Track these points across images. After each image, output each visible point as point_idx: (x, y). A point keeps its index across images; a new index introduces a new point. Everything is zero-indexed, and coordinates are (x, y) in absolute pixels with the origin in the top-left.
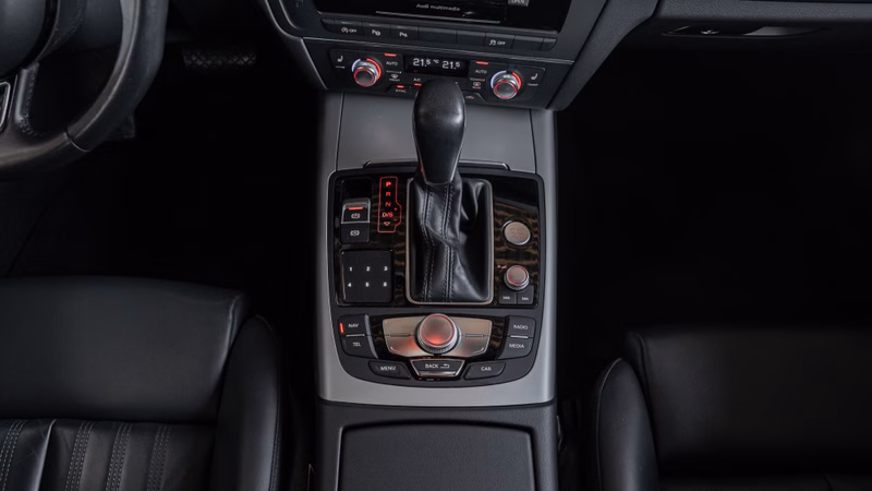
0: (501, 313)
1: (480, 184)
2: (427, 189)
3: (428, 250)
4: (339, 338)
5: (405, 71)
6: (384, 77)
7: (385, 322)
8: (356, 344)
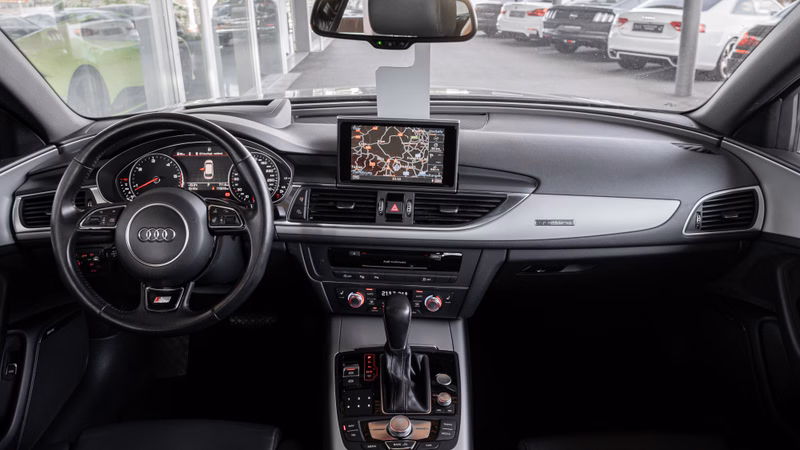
0: (436, 418)
1: (421, 356)
2: (392, 354)
3: (393, 386)
4: (343, 433)
5: (377, 298)
6: (366, 302)
7: (370, 424)
8: (354, 435)
